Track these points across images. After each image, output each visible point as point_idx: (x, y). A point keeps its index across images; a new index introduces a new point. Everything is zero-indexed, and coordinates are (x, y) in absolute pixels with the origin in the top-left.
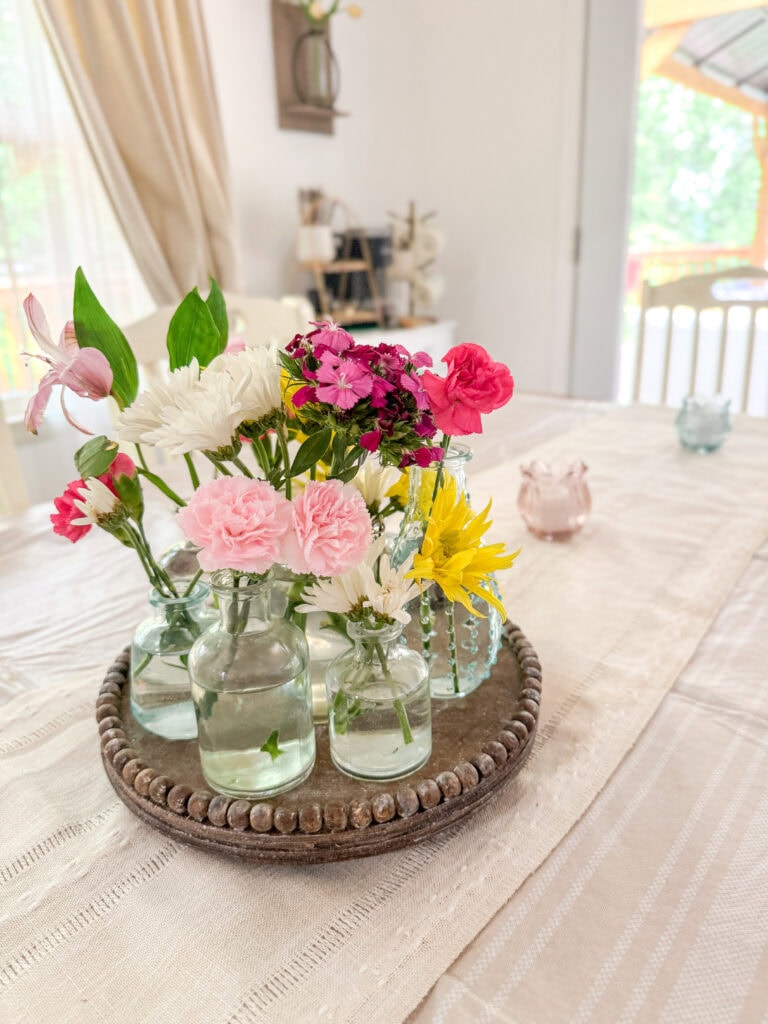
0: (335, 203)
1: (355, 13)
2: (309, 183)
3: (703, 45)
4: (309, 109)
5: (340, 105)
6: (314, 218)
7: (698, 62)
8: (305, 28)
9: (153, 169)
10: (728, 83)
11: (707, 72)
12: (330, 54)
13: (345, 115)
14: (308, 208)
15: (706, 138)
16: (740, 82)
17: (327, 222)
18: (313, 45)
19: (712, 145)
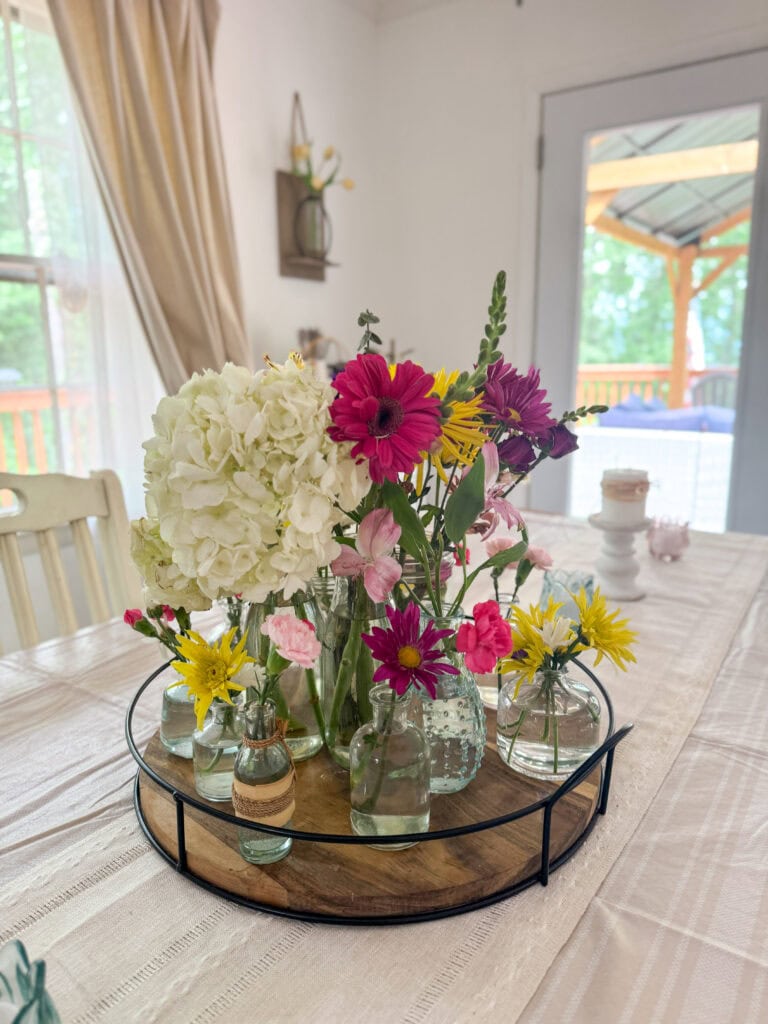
0: (330, 341)
1: (348, 185)
2: (308, 324)
3: (624, 203)
4: (308, 261)
5: (331, 257)
6: (313, 354)
7: (621, 215)
8: (304, 194)
9: (185, 314)
10: (645, 231)
11: (628, 223)
12: (324, 213)
13: (336, 265)
14: (308, 346)
15: (623, 266)
16: (656, 231)
17: (321, 357)
18: (309, 207)
19: (629, 271)
